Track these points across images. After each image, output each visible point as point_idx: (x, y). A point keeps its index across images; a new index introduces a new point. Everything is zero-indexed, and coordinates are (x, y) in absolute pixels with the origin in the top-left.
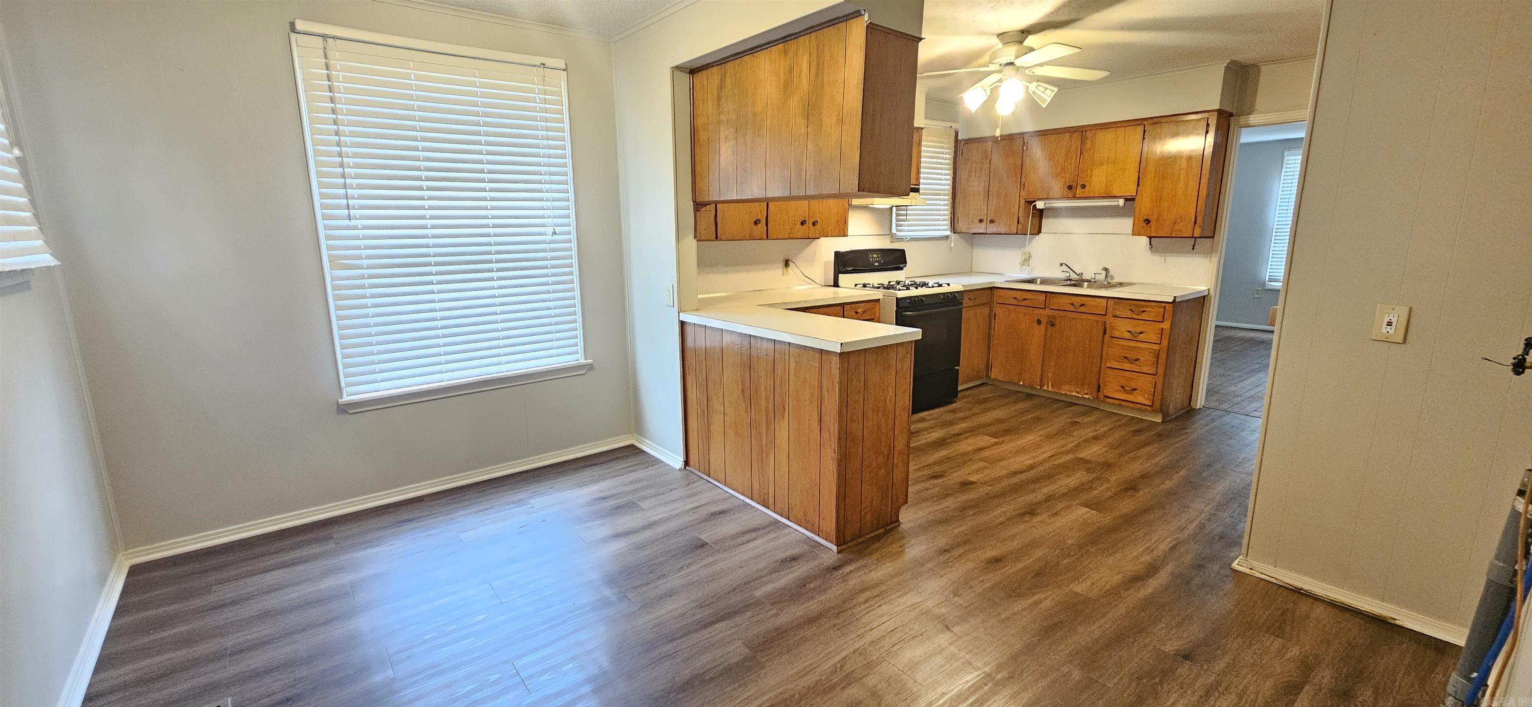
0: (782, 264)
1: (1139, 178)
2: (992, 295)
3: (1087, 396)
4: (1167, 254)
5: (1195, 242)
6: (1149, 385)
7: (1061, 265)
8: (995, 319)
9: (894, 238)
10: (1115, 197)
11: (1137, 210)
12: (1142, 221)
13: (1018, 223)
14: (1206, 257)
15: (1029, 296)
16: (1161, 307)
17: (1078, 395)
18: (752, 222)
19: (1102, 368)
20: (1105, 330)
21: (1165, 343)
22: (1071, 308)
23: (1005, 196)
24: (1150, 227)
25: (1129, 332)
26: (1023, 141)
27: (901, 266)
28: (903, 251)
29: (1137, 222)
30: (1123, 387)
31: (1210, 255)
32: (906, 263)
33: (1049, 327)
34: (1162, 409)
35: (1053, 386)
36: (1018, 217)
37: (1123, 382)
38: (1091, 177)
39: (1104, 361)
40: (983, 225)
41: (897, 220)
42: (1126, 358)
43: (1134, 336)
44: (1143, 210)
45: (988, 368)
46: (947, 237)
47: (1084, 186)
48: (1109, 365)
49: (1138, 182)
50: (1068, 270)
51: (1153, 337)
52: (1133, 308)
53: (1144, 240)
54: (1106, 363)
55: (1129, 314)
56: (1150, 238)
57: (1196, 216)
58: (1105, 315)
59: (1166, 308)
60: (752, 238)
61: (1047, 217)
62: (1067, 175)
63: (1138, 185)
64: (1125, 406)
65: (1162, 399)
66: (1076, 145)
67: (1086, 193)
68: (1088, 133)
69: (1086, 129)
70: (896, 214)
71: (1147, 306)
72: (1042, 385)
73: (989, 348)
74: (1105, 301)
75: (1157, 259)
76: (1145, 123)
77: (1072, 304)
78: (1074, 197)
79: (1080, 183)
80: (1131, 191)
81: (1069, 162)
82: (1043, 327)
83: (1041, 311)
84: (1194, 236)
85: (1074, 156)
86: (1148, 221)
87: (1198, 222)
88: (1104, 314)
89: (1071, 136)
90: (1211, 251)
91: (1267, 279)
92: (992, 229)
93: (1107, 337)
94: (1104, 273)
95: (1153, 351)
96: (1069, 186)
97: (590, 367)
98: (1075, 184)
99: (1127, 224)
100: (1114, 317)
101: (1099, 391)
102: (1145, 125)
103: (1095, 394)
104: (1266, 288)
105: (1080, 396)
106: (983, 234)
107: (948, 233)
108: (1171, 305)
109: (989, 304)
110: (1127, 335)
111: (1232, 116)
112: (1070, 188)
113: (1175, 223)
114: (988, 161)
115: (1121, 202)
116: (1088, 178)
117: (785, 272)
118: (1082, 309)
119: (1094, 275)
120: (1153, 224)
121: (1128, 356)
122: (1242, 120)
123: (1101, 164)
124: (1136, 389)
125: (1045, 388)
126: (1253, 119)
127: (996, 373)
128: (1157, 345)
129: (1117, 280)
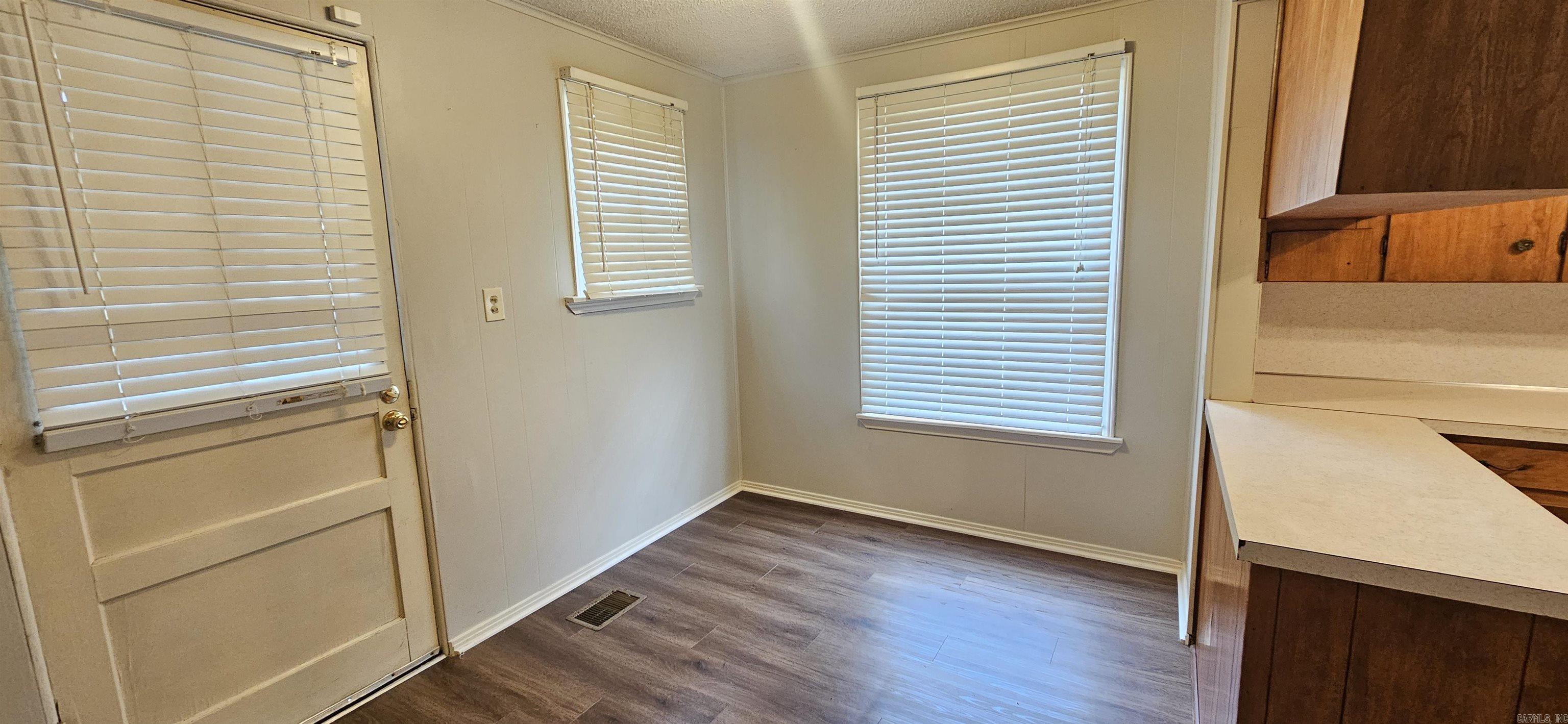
18: (1505, 247)
97: (1122, 448)
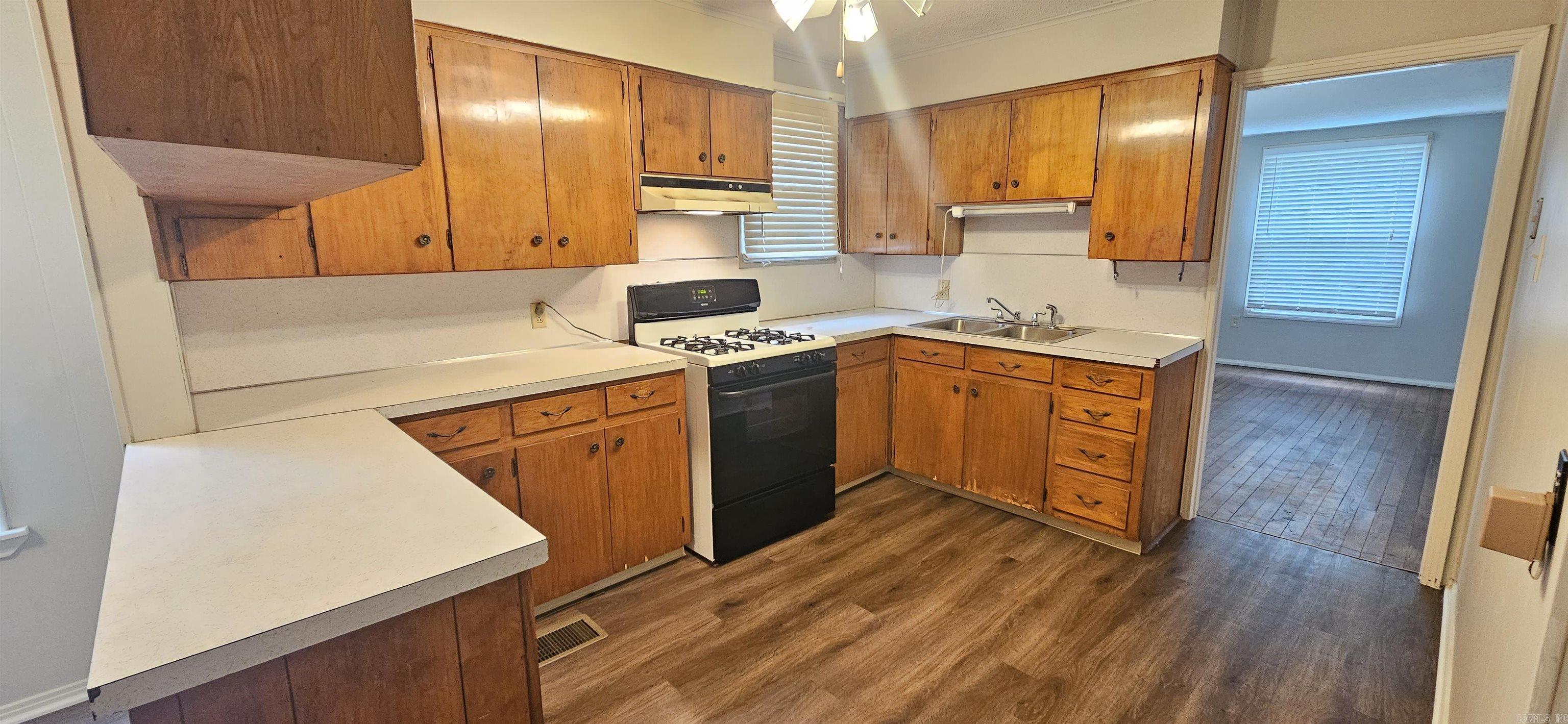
0: (529, 311)
1: (1096, 169)
2: (892, 345)
3: (1028, 507)
4: (1138, 286)
5: (1183, 269)
6: (1121, 498)
7: (989, 301)
8: (896, 382)
9: (744, 262)
10: (1060, 199)
11: (1095, 219)
12: (1102, 237)
13: (928, 239)
14: (1198, 291)
15: (941, 349)
16: (1135, 375)
17: (1016, 504)
18: (411, 242)
19: (1049, 466)
20: (1052, 406)
21: (1144, 432)
22: (1002, 371)
23: (909, 200)
24: (1115, 246)
25: (1087, 412)
26: (931, 118)
27: (752, 305)
28: (754, 282)
29: (1094, 237)
30: (1079, 497)
31: (1203, 289)
32: (760, 300)
33: (971, 398)
34: (1142, 537)
35: (979, 487)
36: (928, 230)
37: (1082, 490)
38: (1026, 168)
39: (1050, 454)
40: (882, 241)
41: (747, 235)
42: (1083, 452)
43: (1096, 419)
44: (1103, 219)
45: (890, 452)
46: (835, 259)
47: (1016, 184)
48: (1058, 460)
49: (1095, 175)
50: (1000, 308)
51: (1125, 422)
52: (1092, 374)
53: (1107, 264)
54: (1054, 458)
55: (1086, 384)
56: (1115, 261)
57: (1184, 228)
58: (1051, 384)
59: (1144, 377)
60: (412, 269)
61: (971, 230)
62: (992, 168)
63: (1095, 180)
64: (1084, 526)
65: (1141, 521)
66: (1004, 122)
67: (1019, 193)
68: (1020, 101)
69: (1017, 97)
70: (745, 225)
71: (1113, 373)
72: (963, 485)
73: (890, 423)
74: (1049, 362)
75: (1125, 293)
76: (1103, 83)
77: (1002, 364)
78: (1004, 201)
79: (1011, 179)
80: (1084, 189)
81: (995, 147)
82: (962, 396)
83: (959, 373)
84: (1182, 260)
85: (1002, 138)
86: (1111, 237)
87: (1188, 237)
88: (1050, 381)
89: (996, 108)
90: (1205, 282)
91: (1246, 305)
92: (894, 247)
93: (1054, 417)
94: (1049, 312)
95: (1125, 444)
96: (995, 183)
97: (31, 541)
98: (1004, 181)
99: (1079, 240)
100: (1063, 387)
101: (1044, 499)
102: (1103, 86)
103: (1040, 506)
104: (1245, 315)
105: (1019, 505)
106: (882, 254)
107: (835, 253)
108: (1151, 372)
109: (888, 359)
110: (1084, 417)
111: (1234, 71)
112: (997, 186)
113: (1152, 239)
114: (885, 149)
115: (1071, 207)
116: (1022, 171)
117: (535, 320)
118: (1016, 373)
119: (1035, 316)
120: (1119, 240)
121: (1087, 449)
122: (1250, 76)
123: (1041, 149)
124: (1101, 503)
125: (968, 488)
126: (1268, 73)
127: (899, 461)
128: (1133, 436)
129: (1065, 325)
